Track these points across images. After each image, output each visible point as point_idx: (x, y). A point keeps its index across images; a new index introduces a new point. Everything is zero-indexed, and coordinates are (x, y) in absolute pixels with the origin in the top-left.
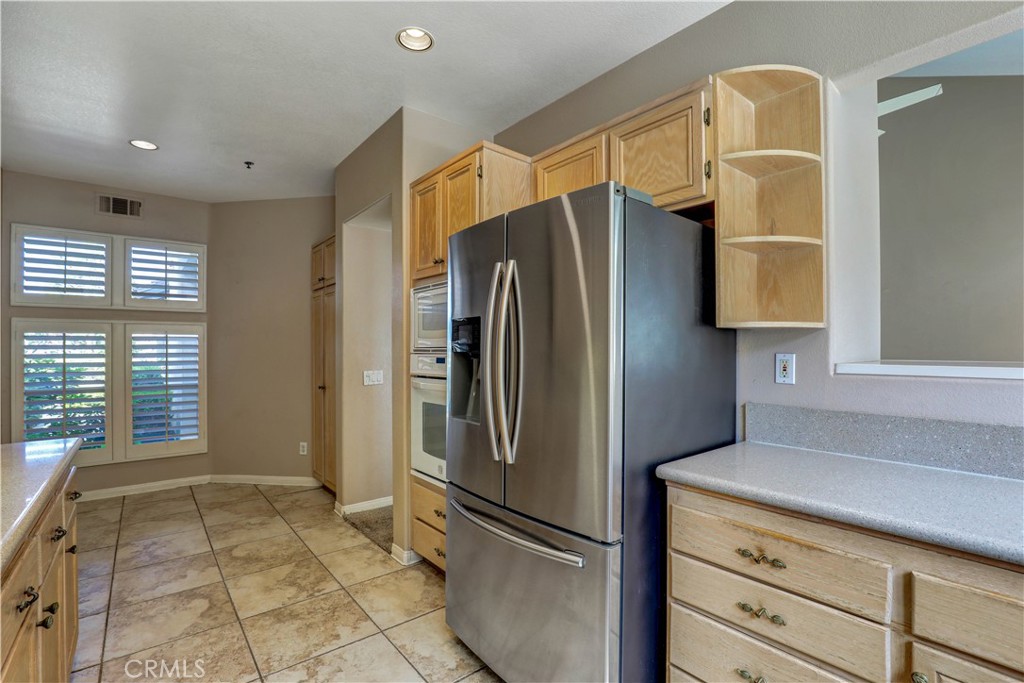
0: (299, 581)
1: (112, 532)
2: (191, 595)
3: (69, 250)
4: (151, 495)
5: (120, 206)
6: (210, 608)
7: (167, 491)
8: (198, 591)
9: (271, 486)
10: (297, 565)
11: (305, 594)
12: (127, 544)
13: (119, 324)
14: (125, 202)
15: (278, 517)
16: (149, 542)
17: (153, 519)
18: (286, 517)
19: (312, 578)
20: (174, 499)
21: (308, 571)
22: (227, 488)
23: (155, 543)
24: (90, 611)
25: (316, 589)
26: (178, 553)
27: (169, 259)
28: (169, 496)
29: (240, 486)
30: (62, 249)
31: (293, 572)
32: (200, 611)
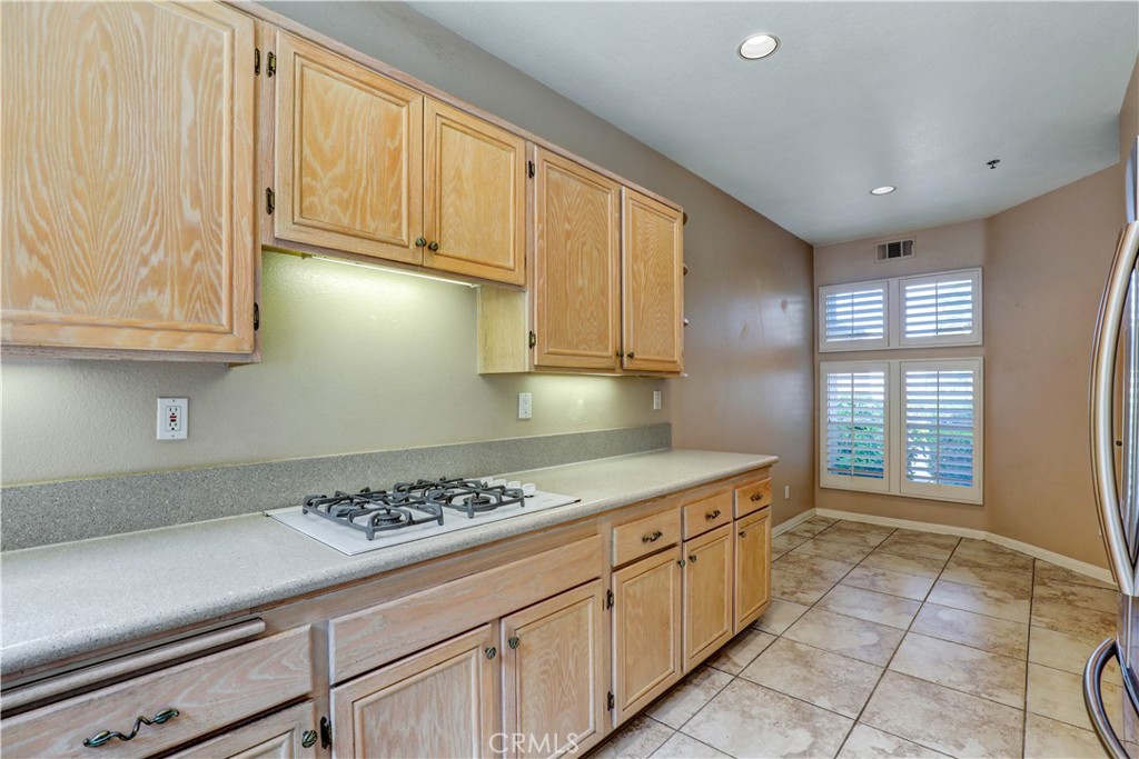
0: (979, 673)
1: (864, 553)
2: (872, 626)
3: (856, 300)
4: (919, 534)
5: (894, 250)
6: (875, 645)
7: (936, 535)
8: (879, 628)
9: (1056, 566)
10: (993, 658)
11: (971, 687)
12: (866, 567)
13: (895, 363)
14: (898, 245)
15: (1027, 602)
16: (881, 571)
17: (901, 556)
18: (1035, 605)
19: (996, 680)
20: (935, 545)
21: (1000, 669)
22: (997, 551)
23: (884, 575)
24: (802, 601)
25: (990, 691)
26: (893, 590)
27: (940, 292)
28: (935, 541)
29: (1015, 554)
30: (849, 301)
31: (982, 662)
32: (864, 643)
